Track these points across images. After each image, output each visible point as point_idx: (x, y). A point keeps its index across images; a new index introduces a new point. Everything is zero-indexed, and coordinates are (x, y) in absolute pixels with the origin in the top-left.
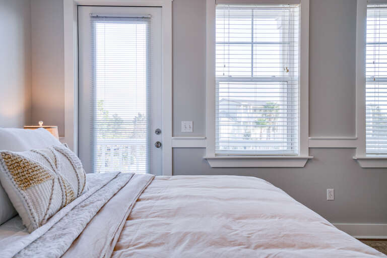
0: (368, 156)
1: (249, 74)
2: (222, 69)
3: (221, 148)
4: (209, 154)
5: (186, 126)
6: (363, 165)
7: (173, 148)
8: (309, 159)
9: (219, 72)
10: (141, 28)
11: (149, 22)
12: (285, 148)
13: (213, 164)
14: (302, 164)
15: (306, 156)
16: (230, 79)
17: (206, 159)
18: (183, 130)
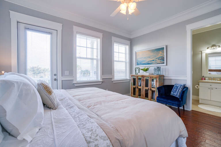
0: (115, 80)
1: (86, 57)
2: (78, 54)
3: (78, 80)
4: (74, 82)
5: (67, 73)
6: (114, 82)
7: (62, 81)
8: (102, 82)
9: (78, 55)
10: (48, 36)
11: (52, 35)
12: (96, 79)
13: (76, 85)
14: (101, 83)
15: (102, 81)
16: (80, 58)
17: (74, 84)
18: (66, 74)
